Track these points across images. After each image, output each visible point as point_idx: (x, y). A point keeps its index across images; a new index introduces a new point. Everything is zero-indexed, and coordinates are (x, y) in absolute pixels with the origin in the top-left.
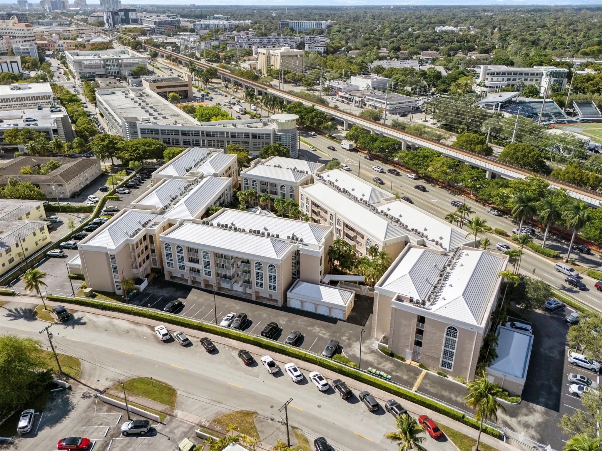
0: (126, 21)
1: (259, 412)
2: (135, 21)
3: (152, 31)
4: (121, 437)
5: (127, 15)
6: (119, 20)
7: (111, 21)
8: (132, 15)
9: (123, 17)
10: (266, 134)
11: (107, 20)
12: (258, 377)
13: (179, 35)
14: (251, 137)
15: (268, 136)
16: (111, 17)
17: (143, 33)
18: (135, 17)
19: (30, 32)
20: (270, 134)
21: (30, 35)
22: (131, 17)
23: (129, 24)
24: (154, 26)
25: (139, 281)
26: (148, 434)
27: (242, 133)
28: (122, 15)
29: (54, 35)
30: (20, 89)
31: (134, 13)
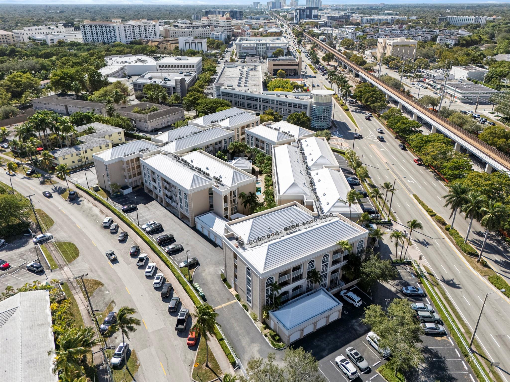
0: (309, 17)
1: (106, 285)
2: (316, 17)
3: (325, 25)
4: (25, 270)
5: (311, 12)
6: (305, 16)
7: (298, 17)
8: (315, 12)
9: (308, 14)
10: (304, 105)
11: (296, 16)
12: (128, 265)
13: (344, 27)
14: (292, 106)
15: (305, 107)
16: (299, 14)
17: (316, 25)
18: (316, 14)
19: (228, 23)
20: (307, 105)
21: (228, 25)
22: (313, 14)
23: (311, 18)
24: (327, 20)
25: (125, 187)
26: (39, 273)
27: (286, 102)
28: (307, 12)
29: (247, 26)
30: (180, 59)
31: (316, 11)
